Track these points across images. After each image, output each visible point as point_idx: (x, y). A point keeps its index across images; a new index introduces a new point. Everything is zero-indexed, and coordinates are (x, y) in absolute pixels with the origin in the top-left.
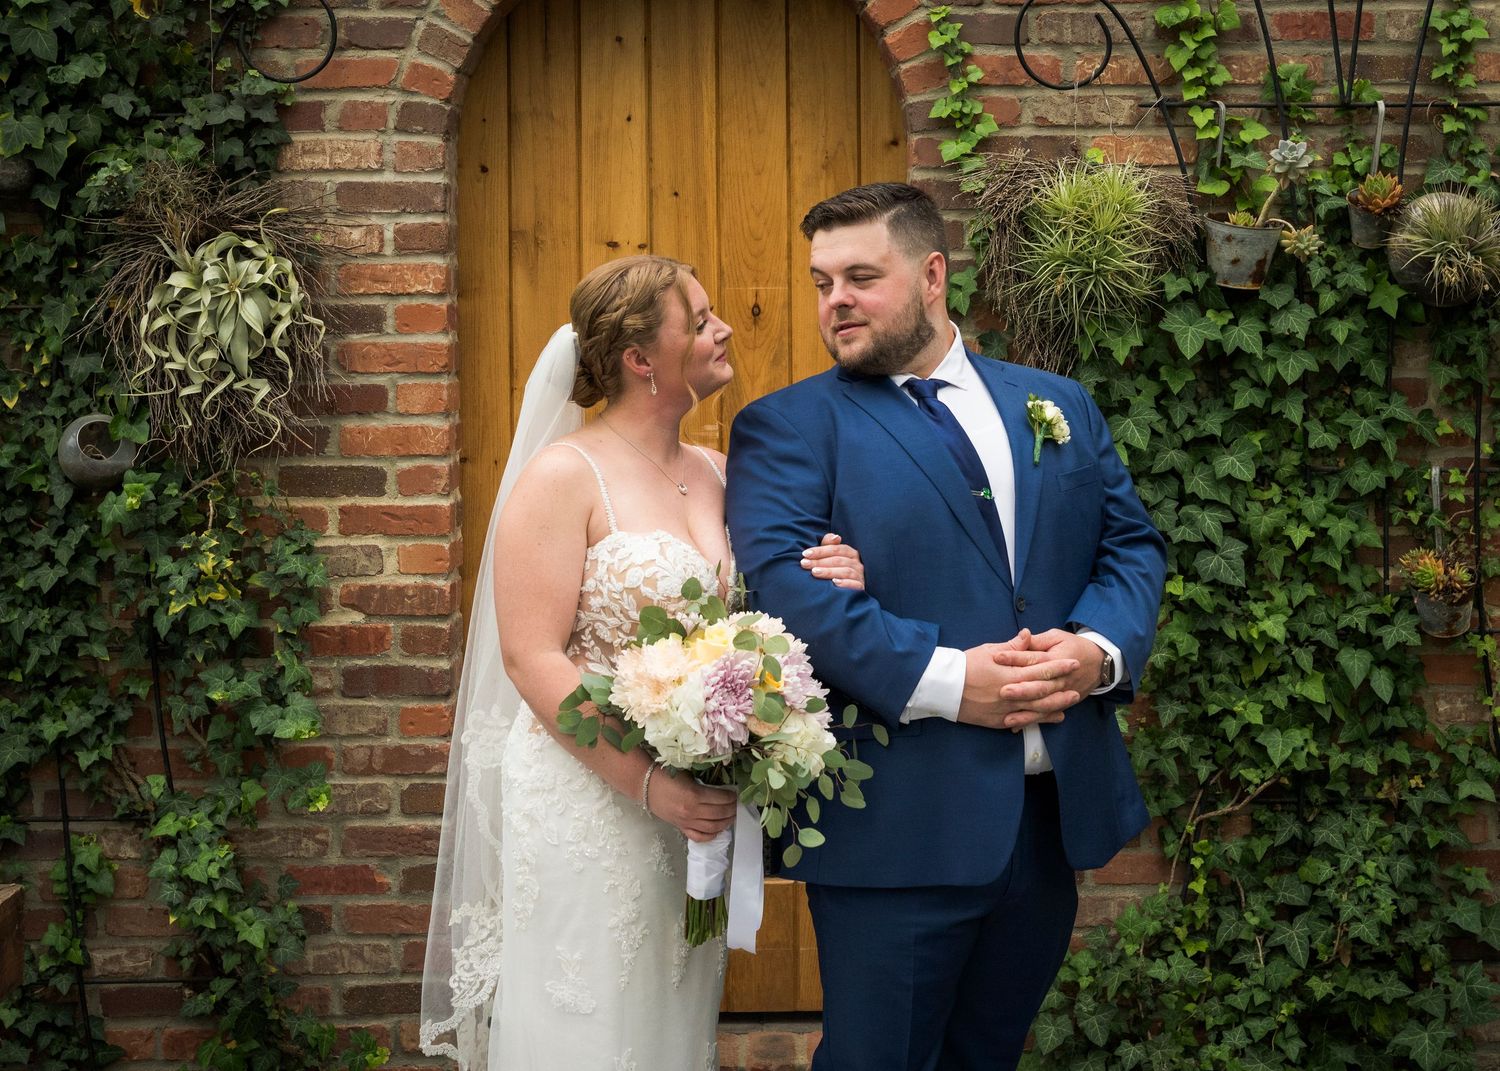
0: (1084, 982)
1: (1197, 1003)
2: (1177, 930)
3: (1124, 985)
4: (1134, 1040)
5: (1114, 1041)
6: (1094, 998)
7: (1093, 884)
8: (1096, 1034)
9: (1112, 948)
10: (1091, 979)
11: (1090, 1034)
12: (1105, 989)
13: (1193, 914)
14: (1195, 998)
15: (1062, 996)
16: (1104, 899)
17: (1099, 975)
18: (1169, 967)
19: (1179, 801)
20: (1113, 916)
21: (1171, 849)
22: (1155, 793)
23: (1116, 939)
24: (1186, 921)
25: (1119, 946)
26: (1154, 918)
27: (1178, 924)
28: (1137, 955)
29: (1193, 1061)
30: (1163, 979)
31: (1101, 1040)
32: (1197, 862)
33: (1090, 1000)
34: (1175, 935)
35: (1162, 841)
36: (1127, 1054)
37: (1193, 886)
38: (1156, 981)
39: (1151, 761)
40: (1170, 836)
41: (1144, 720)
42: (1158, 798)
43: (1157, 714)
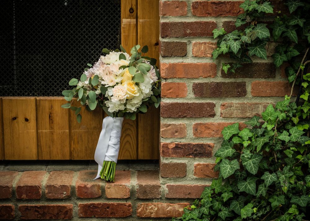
0: (246, 144)
1: (303, 155)
2: (293, 119)
3: (266, 144)
4: (271, 172)
5: (261, 172)
6: (251, 152)
7: (251, 96)
8: (251, 169)
9: (260, 127)
10: (249, 142)
11: (248, 168)
12: (256, 147)
13: (302, 111)
14: (302, 152)
15: (234, 151)
16: (257, 104)
17: (254, 140)
18: (290, 135)
19: (296, 53)
20: (261, 113)
21: (292, 78)
22: (284, 49)
23: (262, 123)
24: (298, 115)
25: (264, 126)
26: (281, 112)
27: (294, 116)
28: (273, 130)
29: (302, 183)
30: (287, 140)
31: (254, 171)
32: (305, 85)
33: (248, 152)
34: (292, 121)
35: (287, 75)
36: (267, 178)
37: (302, 97)
38: (283, 142)
39: (283, 32)
40: (291, 72)
41: (280, 12)
42: (286, 52)
43: (287, 7)
